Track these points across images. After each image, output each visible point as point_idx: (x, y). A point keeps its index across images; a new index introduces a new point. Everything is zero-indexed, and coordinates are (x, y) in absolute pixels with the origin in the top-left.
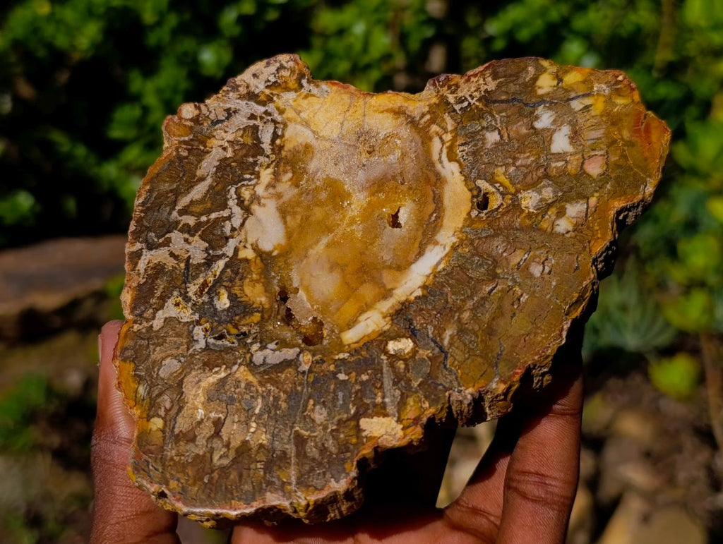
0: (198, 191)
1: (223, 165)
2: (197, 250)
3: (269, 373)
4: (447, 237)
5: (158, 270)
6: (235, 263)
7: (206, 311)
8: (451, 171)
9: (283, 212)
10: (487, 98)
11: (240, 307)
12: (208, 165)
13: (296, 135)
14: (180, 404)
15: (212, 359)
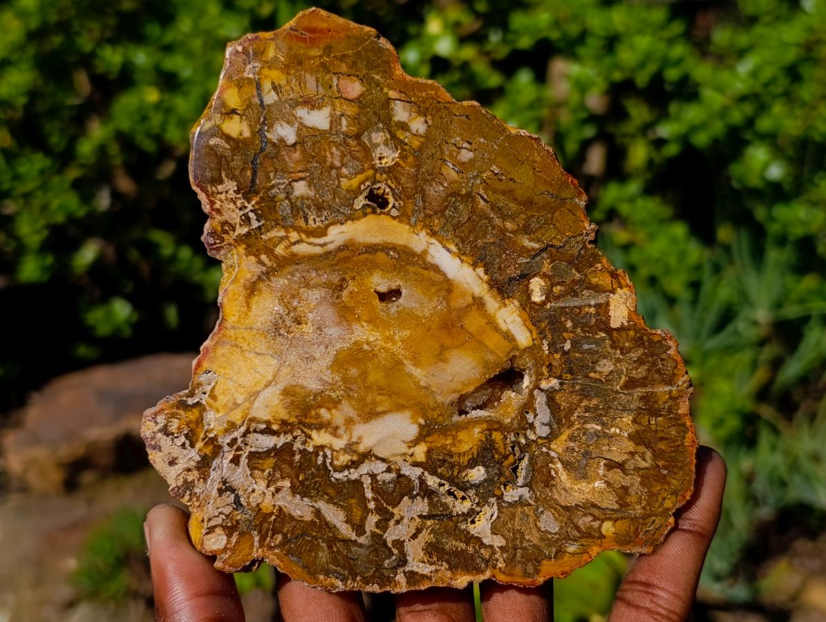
0: (334, 516)
1: (301, 489)
2: (412, 509)
3: (559, 418)
4: (419, 241)
5: (434, 551)
6: (430, 465)
7: (485, 492)
8: (337, 235)
9: (370, 414)
10: (247, 191)
11: (485, 454)
12: (300, 508)
13: (269, 406)
14: (589, 507)
15: (541, 478)
